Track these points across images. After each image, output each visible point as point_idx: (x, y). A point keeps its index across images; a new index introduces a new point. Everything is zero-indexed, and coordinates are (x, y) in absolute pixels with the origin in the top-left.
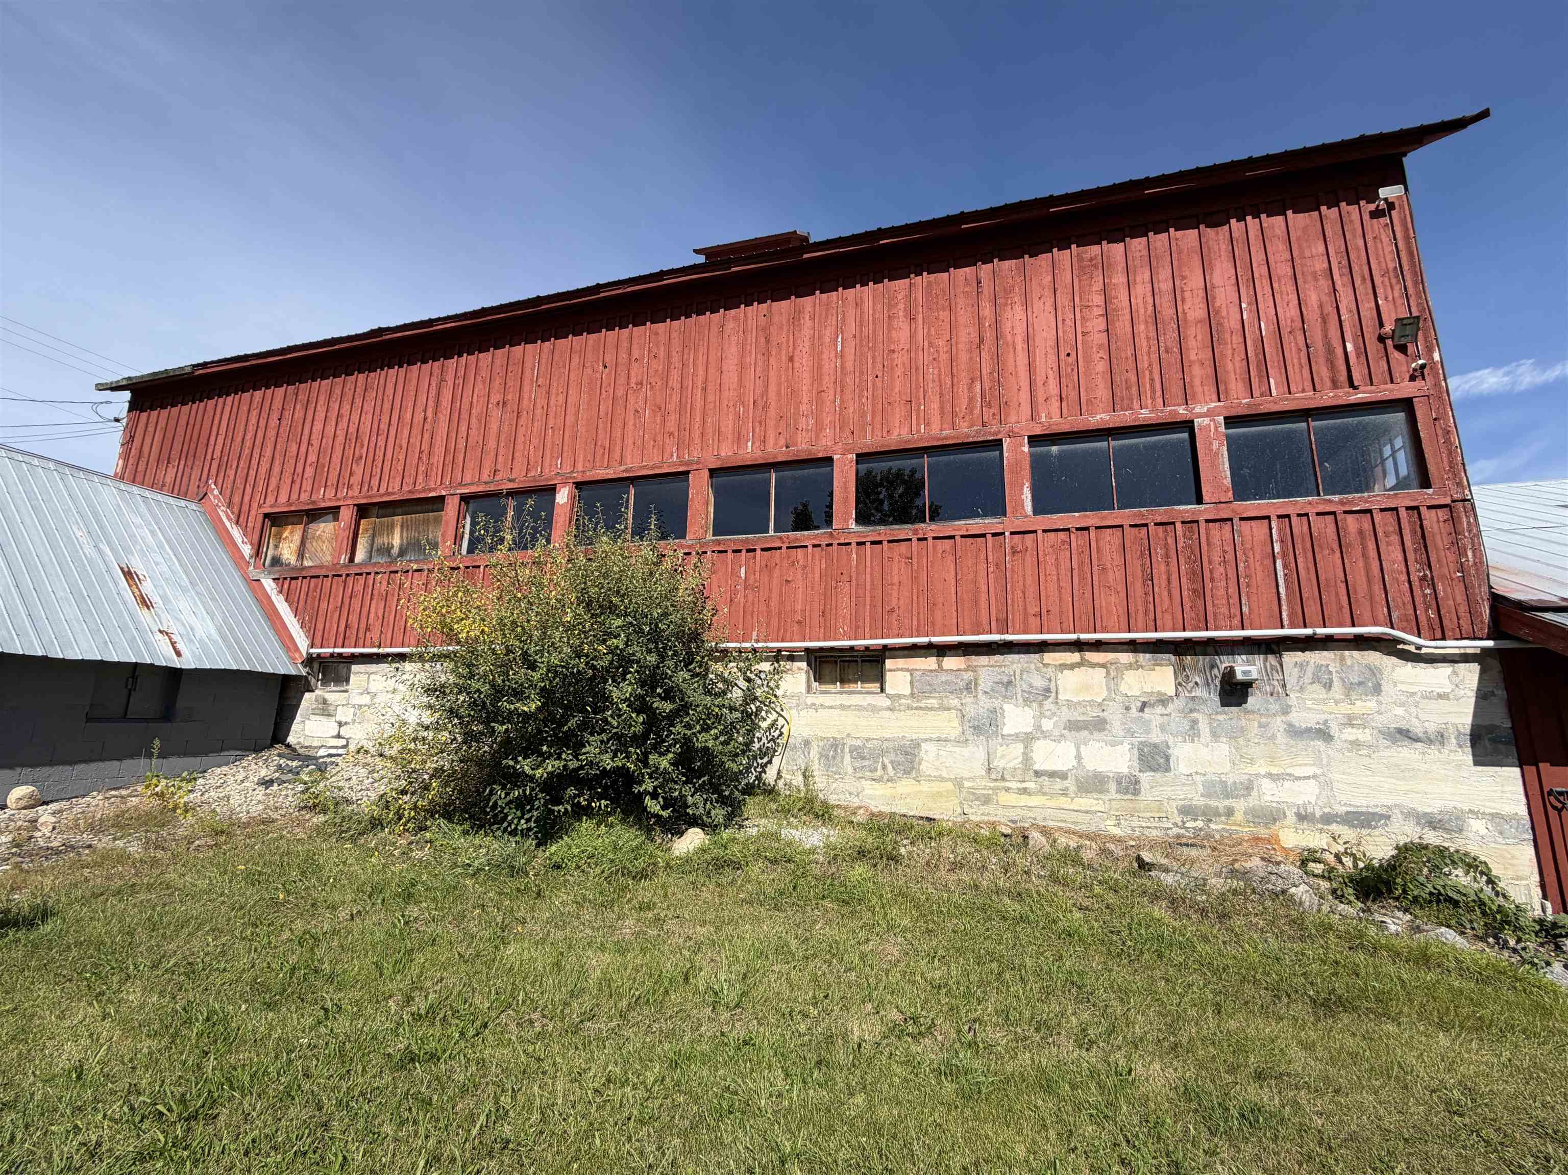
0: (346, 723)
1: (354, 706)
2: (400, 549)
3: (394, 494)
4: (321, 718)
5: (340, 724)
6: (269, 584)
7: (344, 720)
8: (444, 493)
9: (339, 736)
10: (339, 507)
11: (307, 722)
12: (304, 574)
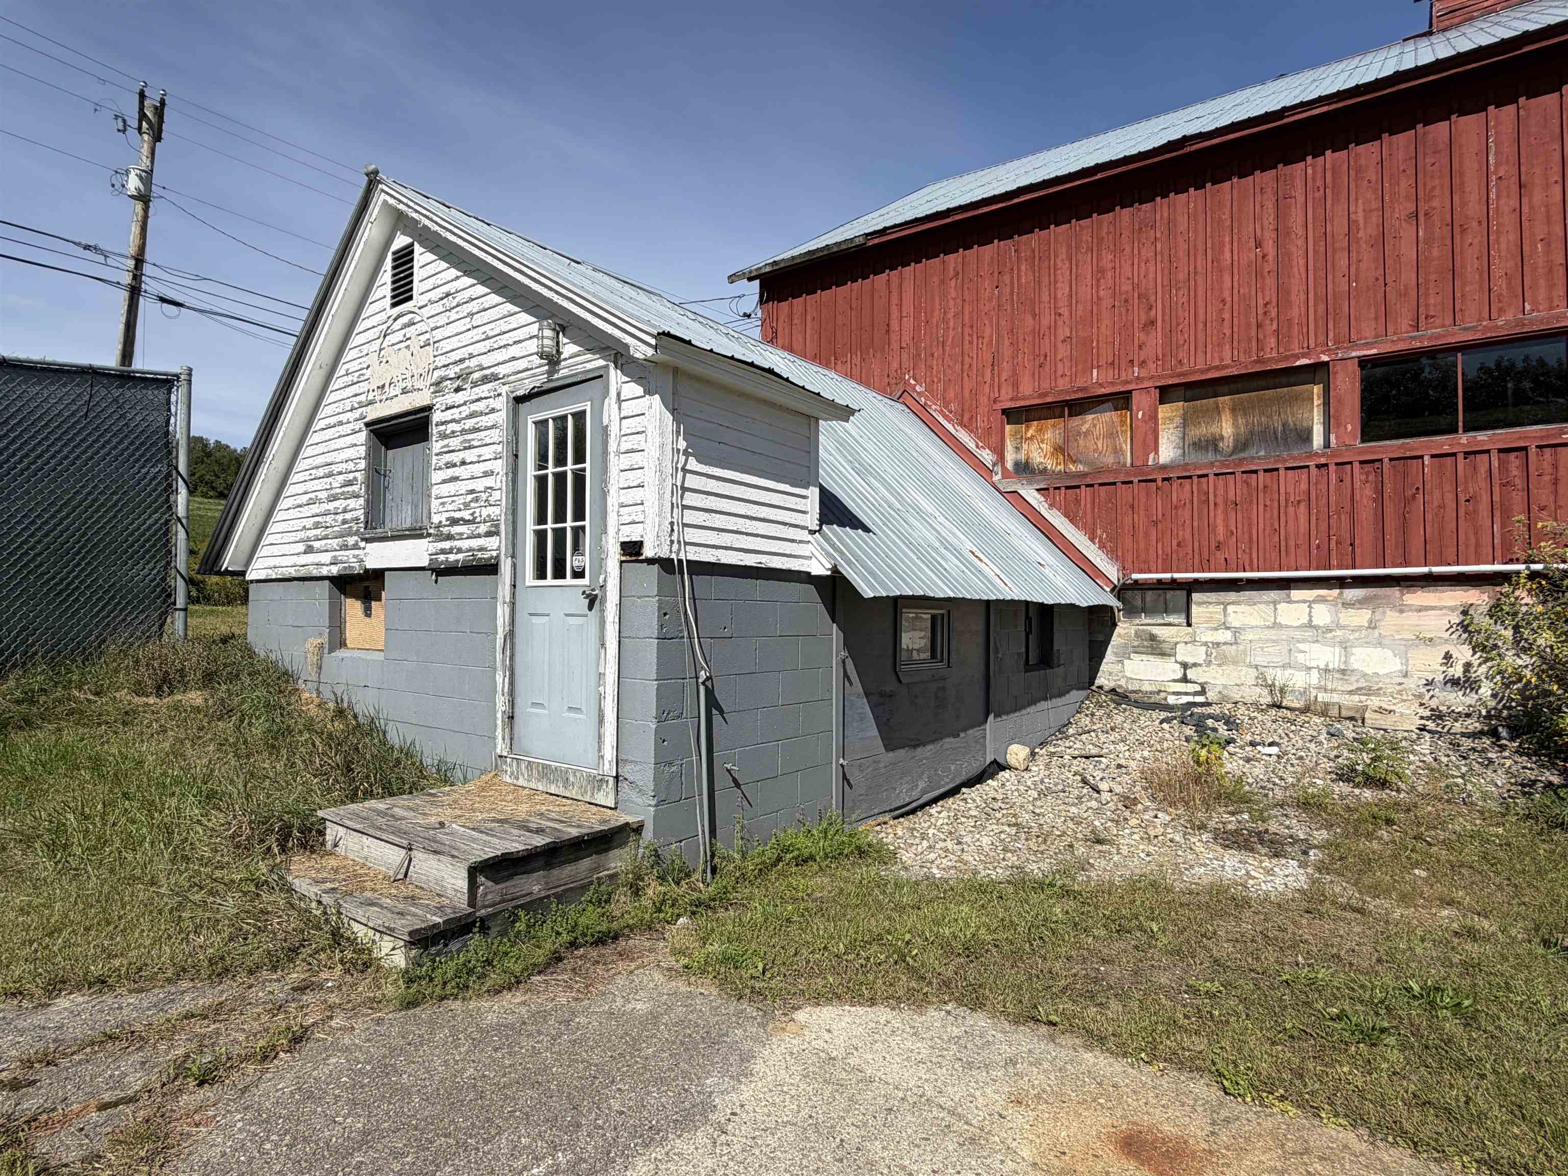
0: (1195, 665)
1: (1205, 644)
2: (1236, 440)
3: (1226, 367)
4: (1151, 658)
5: (1185, 666)
6: (1032, 496)
7: (1190, 660)
8: (1325, 358)
9: (1185, 680)
10: (1130, 392)
11: (1126, 662)
12: (1089, 481)
